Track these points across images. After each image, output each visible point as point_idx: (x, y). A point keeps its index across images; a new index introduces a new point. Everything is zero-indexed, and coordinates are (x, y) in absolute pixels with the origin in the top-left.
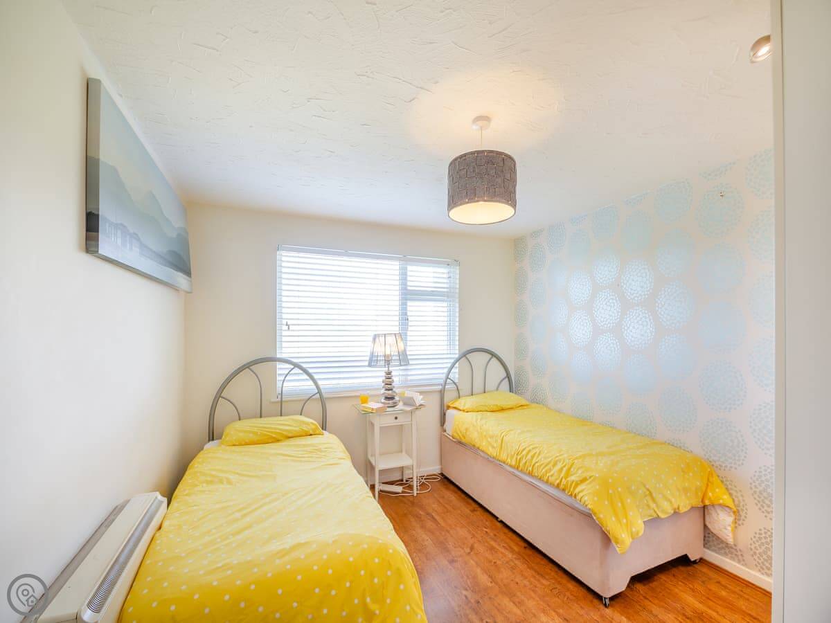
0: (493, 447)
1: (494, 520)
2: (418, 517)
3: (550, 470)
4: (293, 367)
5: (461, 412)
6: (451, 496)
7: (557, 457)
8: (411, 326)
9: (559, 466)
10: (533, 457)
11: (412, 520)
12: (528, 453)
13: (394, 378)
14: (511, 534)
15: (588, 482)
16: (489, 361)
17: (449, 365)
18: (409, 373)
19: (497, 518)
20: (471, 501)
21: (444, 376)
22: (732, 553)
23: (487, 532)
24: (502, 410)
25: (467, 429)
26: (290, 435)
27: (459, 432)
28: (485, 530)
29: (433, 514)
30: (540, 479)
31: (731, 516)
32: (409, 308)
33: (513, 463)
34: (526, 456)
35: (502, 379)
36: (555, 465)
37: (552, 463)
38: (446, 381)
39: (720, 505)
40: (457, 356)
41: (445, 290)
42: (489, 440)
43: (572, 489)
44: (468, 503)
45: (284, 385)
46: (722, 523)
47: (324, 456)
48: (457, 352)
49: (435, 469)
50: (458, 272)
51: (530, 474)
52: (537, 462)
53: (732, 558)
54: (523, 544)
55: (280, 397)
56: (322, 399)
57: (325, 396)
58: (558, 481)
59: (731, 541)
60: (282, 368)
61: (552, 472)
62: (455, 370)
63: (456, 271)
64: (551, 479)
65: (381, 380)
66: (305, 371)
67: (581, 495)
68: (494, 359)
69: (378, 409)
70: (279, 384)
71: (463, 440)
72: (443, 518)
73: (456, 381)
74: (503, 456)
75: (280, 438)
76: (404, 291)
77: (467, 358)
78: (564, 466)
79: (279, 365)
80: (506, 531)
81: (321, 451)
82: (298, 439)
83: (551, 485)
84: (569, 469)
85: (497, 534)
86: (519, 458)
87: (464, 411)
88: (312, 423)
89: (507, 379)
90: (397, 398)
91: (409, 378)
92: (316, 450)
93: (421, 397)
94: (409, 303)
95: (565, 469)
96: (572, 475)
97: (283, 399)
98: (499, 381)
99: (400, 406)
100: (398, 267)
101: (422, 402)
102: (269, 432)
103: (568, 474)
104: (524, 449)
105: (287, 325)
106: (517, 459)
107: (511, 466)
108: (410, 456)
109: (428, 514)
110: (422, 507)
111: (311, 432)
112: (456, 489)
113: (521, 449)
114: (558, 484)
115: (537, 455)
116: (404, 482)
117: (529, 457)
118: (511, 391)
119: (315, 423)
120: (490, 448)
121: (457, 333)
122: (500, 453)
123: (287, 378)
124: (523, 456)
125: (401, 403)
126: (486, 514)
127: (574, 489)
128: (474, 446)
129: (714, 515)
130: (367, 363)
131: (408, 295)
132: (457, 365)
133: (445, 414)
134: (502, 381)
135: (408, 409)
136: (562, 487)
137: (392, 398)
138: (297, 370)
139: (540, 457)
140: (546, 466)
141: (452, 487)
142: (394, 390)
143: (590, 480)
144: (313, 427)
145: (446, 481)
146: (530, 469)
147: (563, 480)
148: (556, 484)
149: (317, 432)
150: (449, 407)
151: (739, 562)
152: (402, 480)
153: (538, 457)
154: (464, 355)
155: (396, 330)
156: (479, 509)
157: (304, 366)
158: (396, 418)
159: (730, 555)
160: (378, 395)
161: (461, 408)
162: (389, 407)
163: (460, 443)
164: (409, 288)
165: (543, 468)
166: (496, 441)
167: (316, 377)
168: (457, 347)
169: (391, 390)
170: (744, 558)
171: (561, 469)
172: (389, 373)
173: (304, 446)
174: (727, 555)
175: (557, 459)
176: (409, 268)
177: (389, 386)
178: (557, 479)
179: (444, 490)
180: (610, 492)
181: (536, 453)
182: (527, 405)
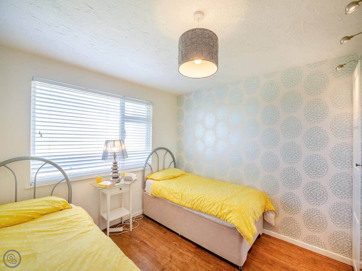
0: (177, 199)
1: (177, 236)
2: (135, 245)
3: (212, 208)
4: (45, 163)
5: (156, 181)
6: (151, 227)
7: (214, 201)
8: (127, 136)
9: (216, 206)
10: (201, 202)
11: (133, 247)
12: (198, 200)
13: (118, 166)
14: (187, 242)
15: (232, 213)
16: (166, 153)
17: (147, 156)
18: (126, 162)
19: (178, 234)
20: (162, 227)
21: (145, 163)
22: (273, 229)
23: (175, 244)
24: (174, 177)
25: (160, 190)
26: (44, 213)
27: (155, 192)
28: (174, 243)
29: (144, 241)
30: (206, 213)
31: (274, 214)
32: (126, 126)
33: (190, 206)
34: (197, 202)
35: (171, 162)
36: (214, 205)
37: (212, 205)
38: (146, 165)
39: (271, 211)
40: (151, 152)
41: (145, 117)
42: (174, 195)
43: (224, 217)
44: (161, 229)
45: (37, 176)
46: (271, 218)
47: (76, 225)
48: (151, 149)
49: (139, 212)
50: (152, 108)
51: (200, 211)
52: (203, 205)
53: (273, 231)
54: (195, 246)
55: (33, 185)
56: (68, 182)
57: (70, 180)
58: (217, 214)
59: (274, 224)
60: (34, 165)
61: (213, 209)
62: (150, 159)
63: (151, 107)
64: (213, 213)
65: (110, 167)
66: (55, 165)
67: (230, 219)
68: (168, 152)
69: (110, 186)
70: (33, 176)
71: (158, 196)
72: (150, 242)
73: (150, 164)
74: (183, 203)
75: (36, 217)
76: (123, 116)
77: (156, 153)
78: (219, 206)
79: (32, 162)
80: (184, 240)
81: (73, 222)
82: (51, 215)
83: (213, 215)
84: (222, 206)
85: (181, 244)
86: (193, 203)
87: (157, 180)
88: (62, 201)
89: (173, 162)
90: (120, 177)
91: (126, 165)
92: (68, 222)
93: (136, 175)
94: (126, 123)
95: (219, 207)
96: (223, 210)
97: (36, 186)
98: (170, 163)
99: (122, 181)
100: (119, 102)
101: (136, 178)
102: (25, 213)
103: (221, 210)
104: (195, 199)
105: (40, 133)
106: (192, 204)
107: (188, 208)
108: (128, 209)
109: (142, 241)
110: (137, 238)
111: (62, 208)
112: (152, 222)
113: (194, 198)
114: (216, 215)
115: (203, 201)
116: (123, 224)
117: (199, 202)
118: (175, 168)
119: (64, 200)
120: (175, 199)
121: (151, 140)
122: (181, 201)
123: (39, 171)
124: (195, 202)
125: (123, 180)
126: (172, 233)
127: (226, 216)
128: (165, 199)
129: (268, 214)
130: (101, 158)
131: (124, 119)
132: (151, 156)
133: (145, 183)
134: (171, 163)
135: (128, 183)
136: (218, 216)
137: (117, 177)
138: (48, 165)
139: (205, 202)
140: (209, 206)
141: (150, 221)
142: (118, 172)
143: (233, 211)
144: (63, 204)
145: (146, 217)
146: (200, 208)
147: (219, 213)
148: (215, 215)
149: (67, 207)
150: (147, 179)
151: (276, 232)
152: (121, 223)
153: (204, 202)
154: (155, 151)
155: (118, 138)
156: (168, 231)
157: (54, 161)
158: (121, 189)
159: (273, 230)
160: (109, 176)
161: (155, 179)
162: (116, 183)
163: (155, 197)
164: (126, 115)
165: (208, 207)
166: (179, 195)
167: (63, 168)
168: (151, 147)
169: (117, 172)
170: (278, 230)
171: (218, 207)
172: (116, 163)
173: (58, 220)
174: (271, 230)
175: (214, 202)
176: (126, 103)
177: (115, 171)
178: (216, 213)
179: (145, 223)
180: (243, 216)
181: (202, 200)
182: (185, 174)
